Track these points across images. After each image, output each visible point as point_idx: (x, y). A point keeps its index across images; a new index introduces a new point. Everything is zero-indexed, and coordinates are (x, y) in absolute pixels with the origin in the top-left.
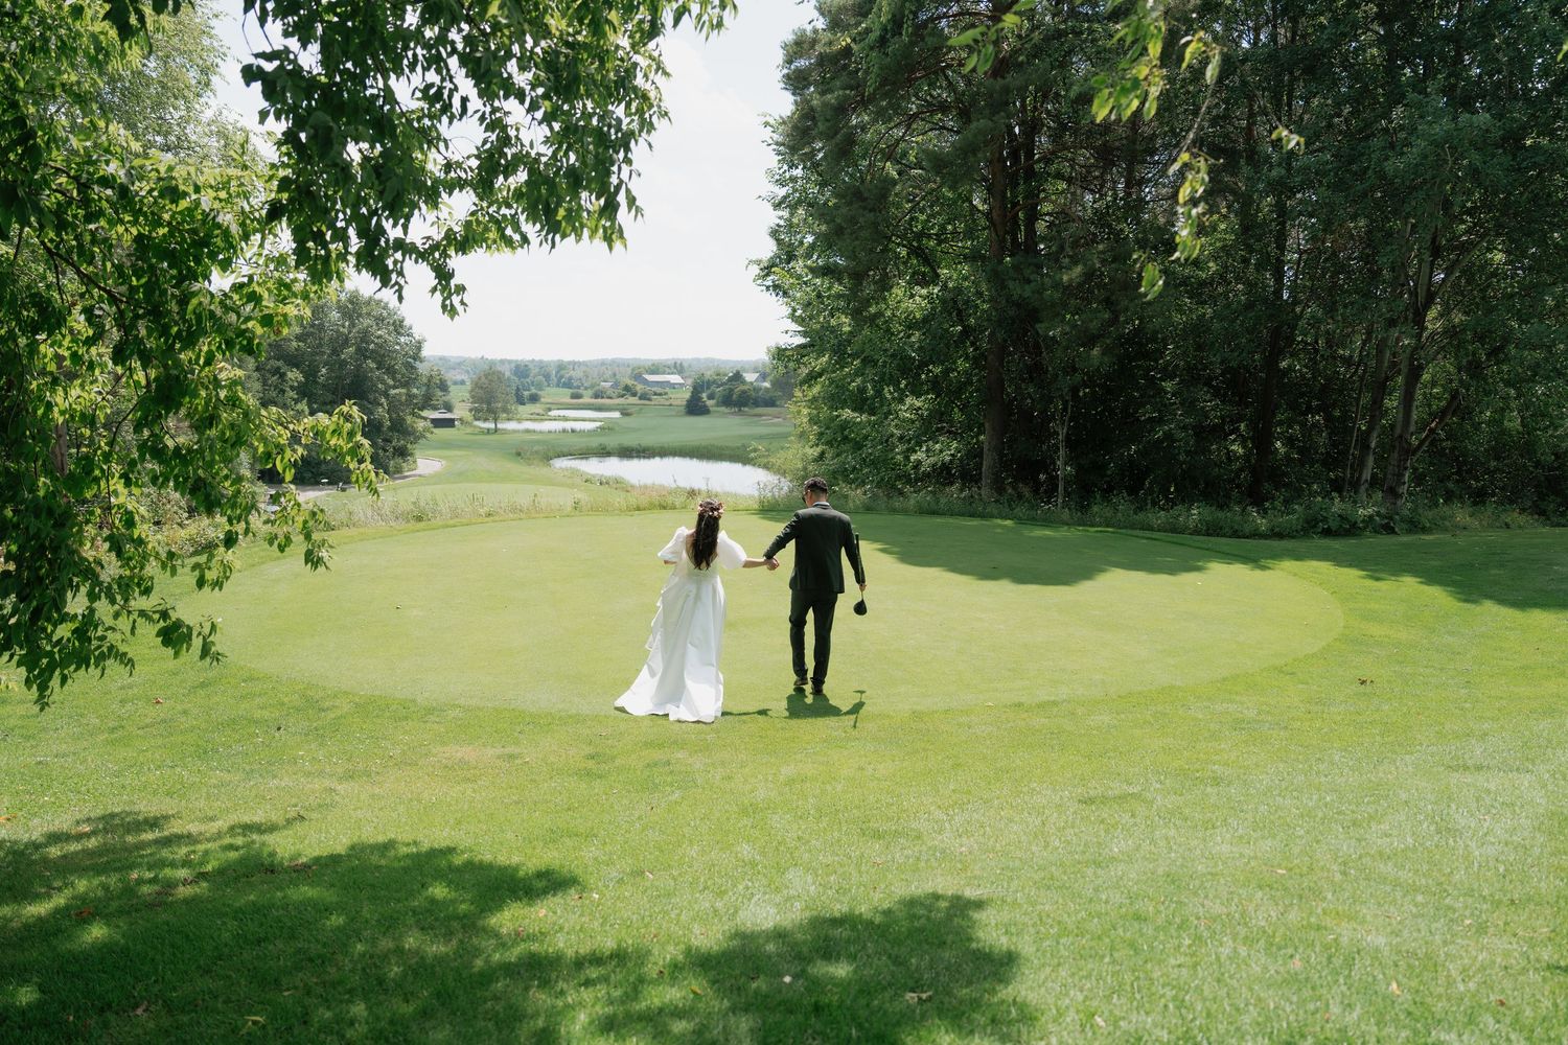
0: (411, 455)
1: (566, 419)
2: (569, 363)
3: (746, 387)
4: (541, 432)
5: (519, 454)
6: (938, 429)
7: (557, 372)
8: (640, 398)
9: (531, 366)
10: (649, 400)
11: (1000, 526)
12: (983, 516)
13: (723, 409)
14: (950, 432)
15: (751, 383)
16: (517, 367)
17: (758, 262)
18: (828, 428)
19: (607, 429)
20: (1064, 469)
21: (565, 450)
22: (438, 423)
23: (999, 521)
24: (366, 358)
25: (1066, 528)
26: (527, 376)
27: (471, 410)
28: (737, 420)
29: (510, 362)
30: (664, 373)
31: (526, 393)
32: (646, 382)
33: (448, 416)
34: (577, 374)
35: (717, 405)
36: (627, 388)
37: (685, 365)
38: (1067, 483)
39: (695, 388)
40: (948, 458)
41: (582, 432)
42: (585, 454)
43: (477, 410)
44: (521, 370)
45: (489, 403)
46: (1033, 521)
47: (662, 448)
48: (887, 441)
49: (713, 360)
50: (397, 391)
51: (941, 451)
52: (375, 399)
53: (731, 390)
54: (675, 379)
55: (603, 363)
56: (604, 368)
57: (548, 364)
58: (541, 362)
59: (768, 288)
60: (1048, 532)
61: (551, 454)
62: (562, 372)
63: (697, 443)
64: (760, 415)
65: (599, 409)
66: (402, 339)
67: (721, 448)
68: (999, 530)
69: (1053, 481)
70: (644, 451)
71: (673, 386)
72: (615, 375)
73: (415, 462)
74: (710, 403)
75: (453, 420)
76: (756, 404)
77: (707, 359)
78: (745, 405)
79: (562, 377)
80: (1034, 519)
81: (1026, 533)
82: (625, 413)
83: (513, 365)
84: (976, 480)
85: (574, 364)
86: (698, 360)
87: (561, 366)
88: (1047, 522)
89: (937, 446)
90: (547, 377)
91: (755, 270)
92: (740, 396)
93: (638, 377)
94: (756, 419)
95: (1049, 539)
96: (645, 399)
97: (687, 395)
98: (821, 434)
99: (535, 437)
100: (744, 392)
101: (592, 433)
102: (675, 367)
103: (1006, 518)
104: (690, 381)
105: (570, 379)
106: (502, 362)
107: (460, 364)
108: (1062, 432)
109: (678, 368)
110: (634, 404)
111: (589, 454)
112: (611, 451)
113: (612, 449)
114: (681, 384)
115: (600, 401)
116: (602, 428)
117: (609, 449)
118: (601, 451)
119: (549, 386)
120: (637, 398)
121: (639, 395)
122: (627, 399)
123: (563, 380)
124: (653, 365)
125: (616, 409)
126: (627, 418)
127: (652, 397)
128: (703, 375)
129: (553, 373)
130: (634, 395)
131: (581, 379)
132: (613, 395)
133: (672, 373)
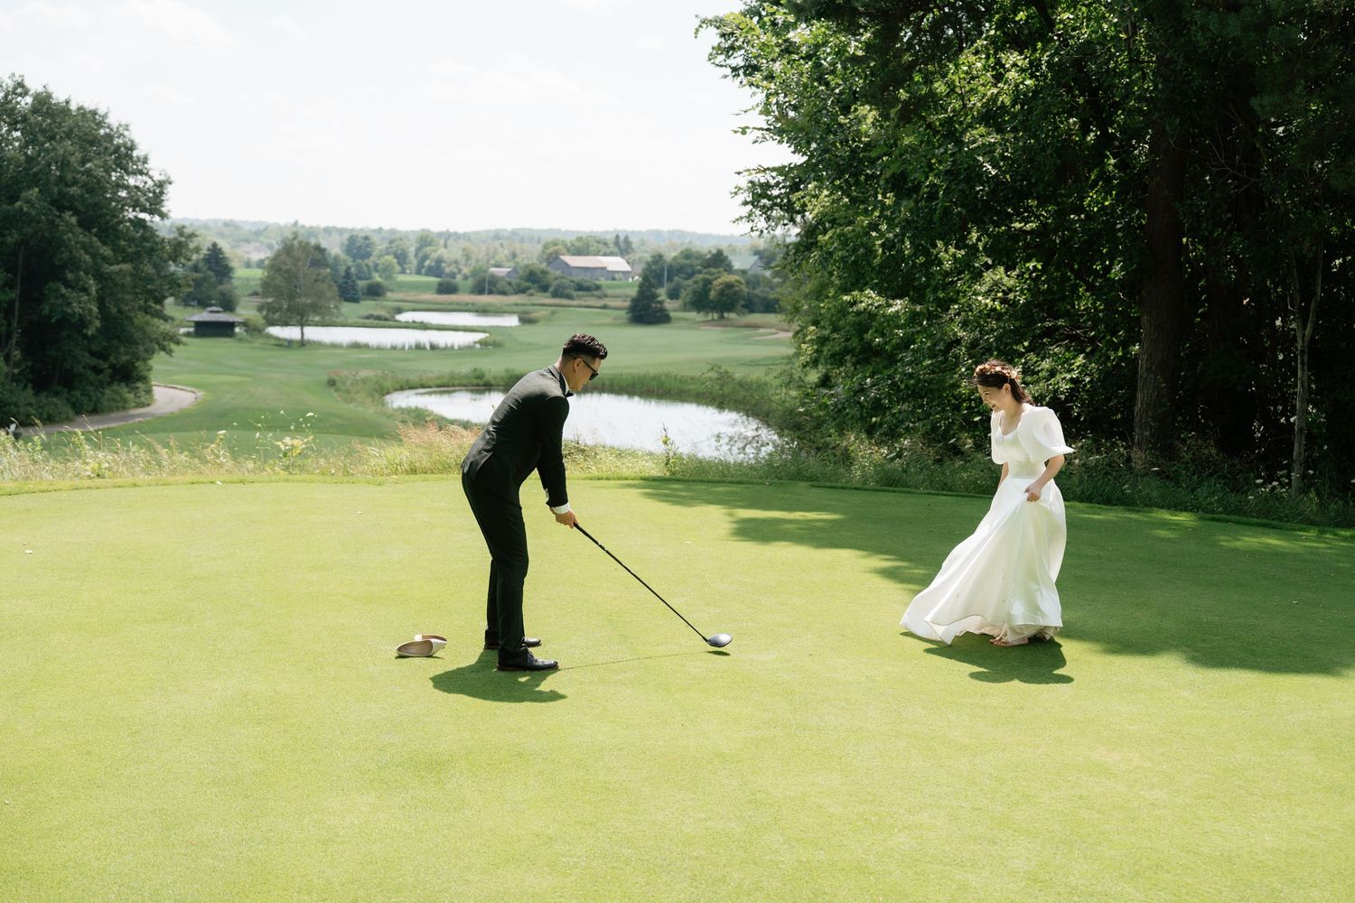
0: (144, 379)
1: (424, 326)
2: (440, 235)
3: (732, 278)
4: (379, 348)
5: (332, 383)
6: (1049, 332)
7: (419, 250)
8: (555, 295)
9: (375, 238)
10: (569, 297)
11: (1165, 525)
12: (1127, 503)
13: (693, 315)
14: (1073, 338)
15: (744, 272)
16: (352, 240)
17: (718, 23)
18: (835, 330)
19: (488, 344)
20: (1303, 414)
21: (413, 378)
22: (204, 329)
23: (1166, 515)
24: (62, 209)
25: (1312, 533)
26: (368, 255)
27: (260, 309)
28: (715, 333)
29: (341, 231)
30: (597, 253)
31: (361, 284)
32: (566, 267)
33: (224, 317)
34: (451, 253)
35: (685, 308)
36: (533, 278)
37: (634, 241)
38: (1311, 440)
39: (645, 278)
40: (1065, 386)
41: (448, 350)
42: (446, 386)
43: (271, 309)
44: (359, 246)
45: (291, 297)
46: (1238, 514)
48: (945, 352)
49: (682, 234)
50: (115, 268)
51: (1052, 373)
52: (78, 279)
53: (707, 283)
54: (616, 263)
55: (497, 236)
56: (497, 243)
57: (403, 237)
58: (393, 231)
59: (734, 69)
60: (1273, 541)
61: (388, 384)
62: (428, 249)
63: (642, 371)
64: (756, 327)
65: (483, 311)
66: (132, 181)
67: (682, 380)
68: (1163, 533)
69: (1281, 439)
71: (612, 275)
72: (514, 255)
73: (149, 392)
74: (670, 305)
75: (231, 325)
76: (750, 307)
77: (672, 233)
78: (731, 308)
79: (426, 257)
80: (1238, 511)
81: (1226, 541)
82: (526, 320)
83: (346, 236)
84: (1124, 431)
85: (448, 236)
86: (658, 233)
87: (425, 240)
88: (1272, 517)
89: (1046, 364)
90: (401, 258)
91: (712, 37)
92: (722, 293)
93: (553, 258)
94: (747, 332)
95: (1276, 554)
96: (561, 295)
97: (633, 292)
98: (822, 341)
99: (366, 355)
100: (729, 286)
101: (466, 350)
102: (617, 243)
103: (1176, 506)
104: (640, 268)
105: (439, 261)
106: (328, 231)
107: (258, 233)
108: (1303, 335)
109: (622, 246)
110: (542, 305)
111: (453, 386)
112: (493, 382)
113: (495, 378)
114: (624, 272)
115: (485, 299)
116: (483, 343)
117: (488, 377)
118: (475, 381)
119: (403, 272)
120: (548, 294)
121: (551, 289)
122: (531, 295)
123: (427, 263)
124: (579, 239)
125: (513, 313)
126: (529, 328)
127: (575, 294)
128: (661, 256)
129: (412, 250)
130: (544, 289)
131: (456, 262)
132: (508, 288)
133: (611, 254)
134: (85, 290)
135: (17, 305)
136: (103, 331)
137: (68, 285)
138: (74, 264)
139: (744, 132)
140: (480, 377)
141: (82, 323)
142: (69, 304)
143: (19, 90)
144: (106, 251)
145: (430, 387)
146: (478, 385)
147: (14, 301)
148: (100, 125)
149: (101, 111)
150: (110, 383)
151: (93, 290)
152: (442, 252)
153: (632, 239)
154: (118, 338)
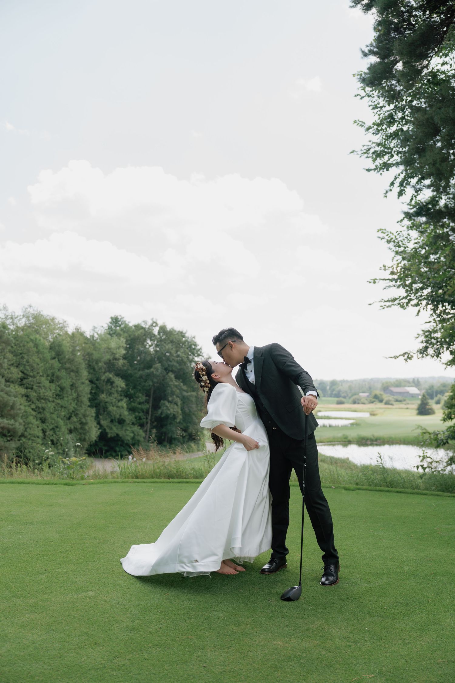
1: (328, 418)
7: (331, 387)
8: (386, 403)
10: (392, 405)
19: (356, 425)
24: (168, 371)
30: (406, 386)
32: (392, 393)
34: (345, 387)
36: (376, 397)
37: (422, 381)
39: (425, 396)
41: (337, 428)
47: (391, 438)
52: (174, 399)
54: (413, 390)
55: (364, 381)
56: (363, 383)
57: (325, 382)
58: (321, 380)
62: (334, 387)
70: (376, 440)
71: (412, 395)
72: (370, 388)
79: (334, 390)
82: (372, 414)
85: (343, 382)
86: (433, 378)
87: (334, 383)
90: (324, 391)
93: (386, 389)
96: (389, 404)
97: (420, 401)
101: (345, 427)
102: (414, 382)
104: (423, 392)
105: (339, 391)
109: (416, 383)
110: (380, 408)
111: (335, 442)
112: (351, 440)
113: (353, 438)
114: (417, 394)
115: (356, 406)
116: (352, 424)
117: (350, 438)
118: (344, 440)
119: (324, 396)
120: (383, 404)
121: (384, 401)
122: (376, 404)
123: (334, 392)
124: (397, 381)
125: (367, 412)
126: (373, 417)
127: (394, 403)
128: (433, 386)
129: (328, 387)
130: (381, 401)
131: (346, 392)
132: (366, 402)
133: (412, 386)
134: (176, 404)
135: (150, 410)
136: (184, 419)
137: (169, 402)
138: (173, 394)
139: (375, 282)
140: (346, 438)
141: (174, 417)
142: (169, 410)
143: (154, 325)
144: (185, 388)
145: (324, 442)
146: (345, 441)
147: (149, 409)
148: (183, 336)
149: (184, 332)
150: (187, 441)
151: (179, 404)
152: (340, 387)
153: (420, 380)
154: (190, 423)
